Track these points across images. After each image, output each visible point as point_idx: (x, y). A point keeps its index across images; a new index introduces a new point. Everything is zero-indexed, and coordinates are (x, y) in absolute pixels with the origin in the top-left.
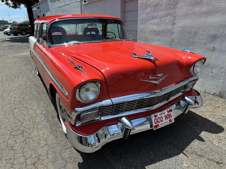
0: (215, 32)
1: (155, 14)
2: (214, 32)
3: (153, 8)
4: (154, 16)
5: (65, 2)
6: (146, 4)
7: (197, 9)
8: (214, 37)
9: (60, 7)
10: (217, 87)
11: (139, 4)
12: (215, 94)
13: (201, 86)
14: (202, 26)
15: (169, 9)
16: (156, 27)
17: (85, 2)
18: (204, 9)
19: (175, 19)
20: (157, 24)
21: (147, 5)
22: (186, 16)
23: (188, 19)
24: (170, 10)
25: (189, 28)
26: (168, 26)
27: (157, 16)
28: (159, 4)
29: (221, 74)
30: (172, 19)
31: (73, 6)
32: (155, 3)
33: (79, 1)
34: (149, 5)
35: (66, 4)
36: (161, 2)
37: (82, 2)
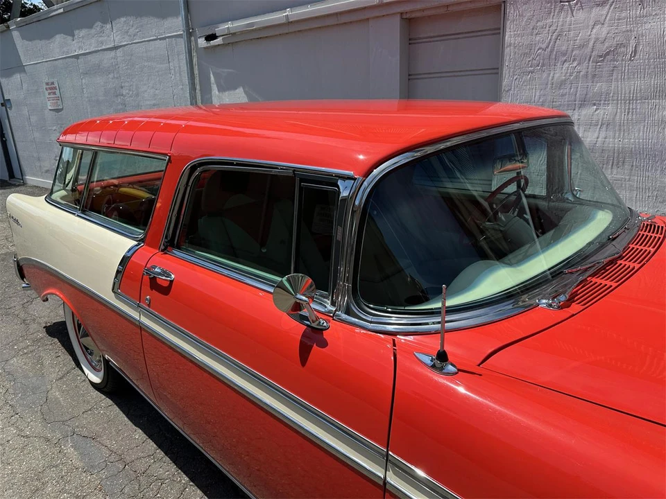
1: (599, 87)
3: (585, 64)
4: (590, 94)
5: (101, 39)
6: (549, 50)
9: (77, 57)
11: (507, 51)
16: (603, 134)
17: (211, 37)
20: (606, 125)
21: (551, 52)
28: (622, 49)
31: (146, 52)
32: (598, 45)
33: (180, 36)
34: (564, 54)
35: (108, 47)
36: (633, 43)
37: (193, 38)
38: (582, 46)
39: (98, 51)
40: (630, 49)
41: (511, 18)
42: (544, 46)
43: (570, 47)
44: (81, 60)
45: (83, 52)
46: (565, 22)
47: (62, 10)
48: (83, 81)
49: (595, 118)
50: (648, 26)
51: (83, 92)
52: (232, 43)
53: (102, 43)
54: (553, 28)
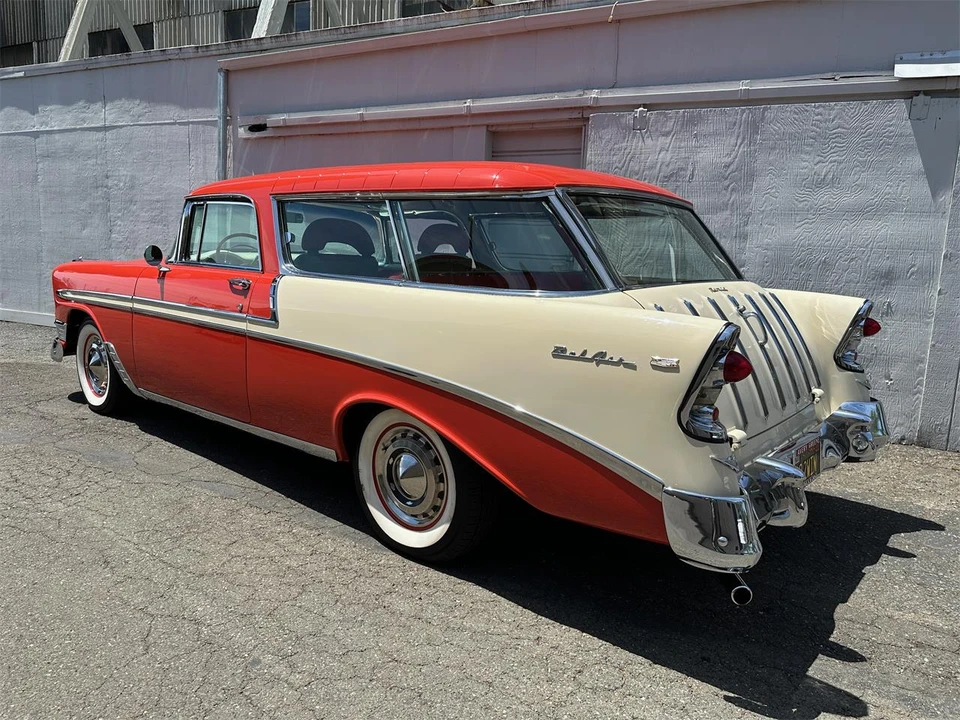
0: (888, 263)
2: (885, 264)
5: (82, 115)
6: (624, 169)
7: (825, 197)
8: (887, 278)
10: (909, 416)
12: (903, 439)
14: (846, 244)
15: (724, 192)
17: (257, 128)
18: (849, 199)
19: (746, 224)
21: (626, 171)
22: (790, 214)
23: (798, 224)
24: (728, 195)
25: (803, 251)
28: (683, 172)
29: (917, 378)
30: (736, 221)
31: (155, 137)
32: (664, 167)
33: (213, 123)
34: (637, 174)
35: (93, 125)
36: (690, 168)
37: (230, 128)
38: (651, 168)
39: (75, 130)
40: (689, 173)
41: (592, 139)
42: (620, 166)
43: (642, 168)
44: (44, 138)
45: (47, 129)
46: (637, 147)
47: (22, 74)
48: (40, 165)
49: (662, 229)
50: (701, 155)
51: (37, 179)
52: (284, 137)
53: (84, 120)
54: (627, 151)
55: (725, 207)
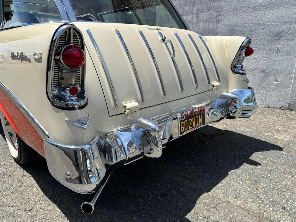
0: (279, 29)
2: (277, 30)
7: (252, 1)
8: (278, 36)
10: (285, 97)
12: (282, 107)
13: (262, 100)
14: (261, 22)
15: (210, 2)
18: (263, 1)
19: (219, 16)
23: (240, 14)
24: (212, 3)
25: (242, 26)
26: (208, 24)
27: (190, 11)
29: (289, 81)
30: (215, 15)
55: (210, 9)
